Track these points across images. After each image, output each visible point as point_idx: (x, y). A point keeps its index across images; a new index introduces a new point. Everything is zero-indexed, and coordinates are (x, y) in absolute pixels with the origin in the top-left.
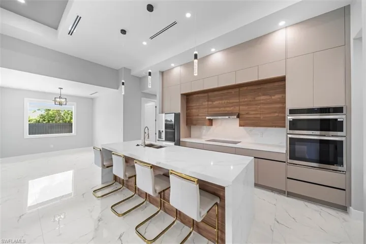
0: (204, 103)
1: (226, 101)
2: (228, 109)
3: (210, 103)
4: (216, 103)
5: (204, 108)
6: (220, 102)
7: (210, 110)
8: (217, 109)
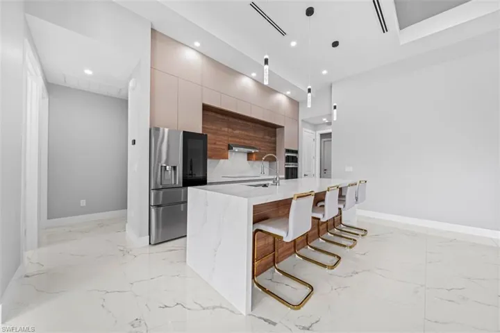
0: (223, 129)
1: (246, 133)
2: (246, 142)
3: (230, 130)
4: (237, 132)
5: (224, 135)
6: (241, 132)
7: (230, 139)
8: (238, 140)
